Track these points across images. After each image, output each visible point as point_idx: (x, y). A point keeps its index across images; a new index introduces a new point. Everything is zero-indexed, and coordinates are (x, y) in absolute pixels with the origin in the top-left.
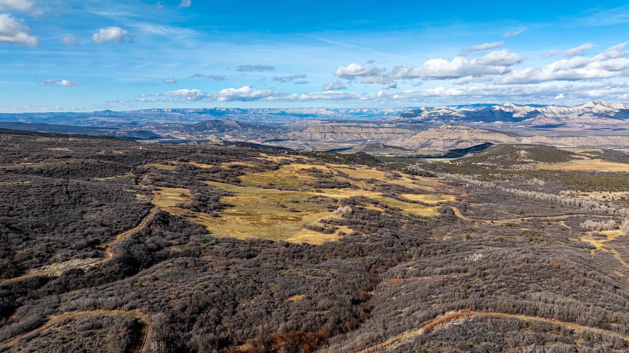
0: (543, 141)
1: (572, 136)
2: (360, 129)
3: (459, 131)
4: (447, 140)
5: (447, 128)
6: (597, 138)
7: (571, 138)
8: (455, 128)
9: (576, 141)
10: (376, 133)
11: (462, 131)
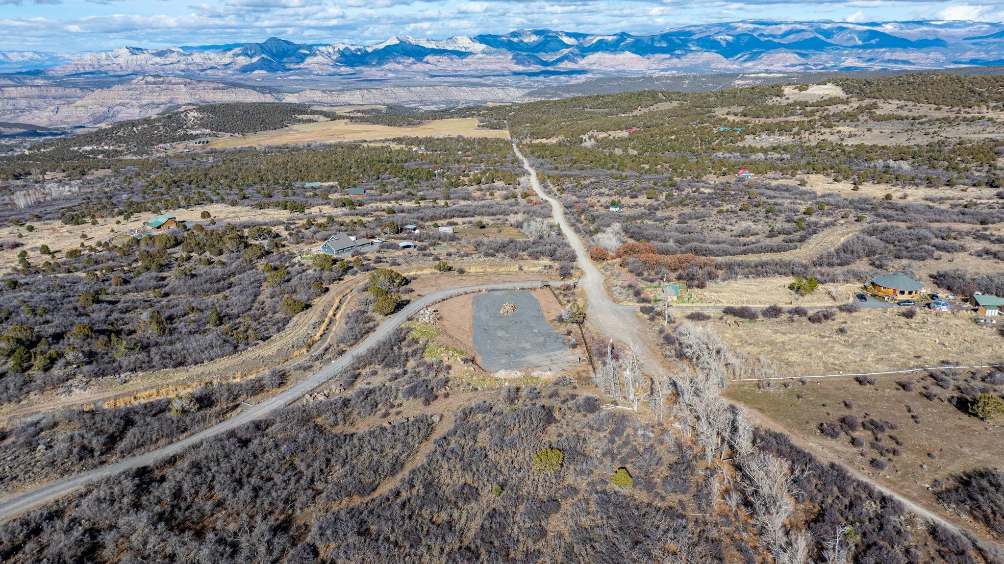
0: (317, 99)
1: (360, 89)
3: (171, 87)
4: (147, 105)
5: (147, 83)
6: (396, 90)
7: (358, 92)
8: (162, 83)
9: (366, 97)
11: (175, 86)
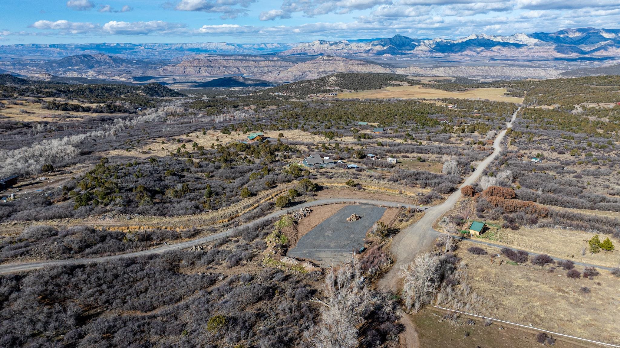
0: (416, 72)
1: (444, 67)
2: (240, 62)
3: (335, 62)
4: (322, 72)
5: (323, 60)
6: (467, 68)
7: (442, 69)
8: (331, 60)
9: (447, 72)
10: (256, 67)
11: (338, 62)
